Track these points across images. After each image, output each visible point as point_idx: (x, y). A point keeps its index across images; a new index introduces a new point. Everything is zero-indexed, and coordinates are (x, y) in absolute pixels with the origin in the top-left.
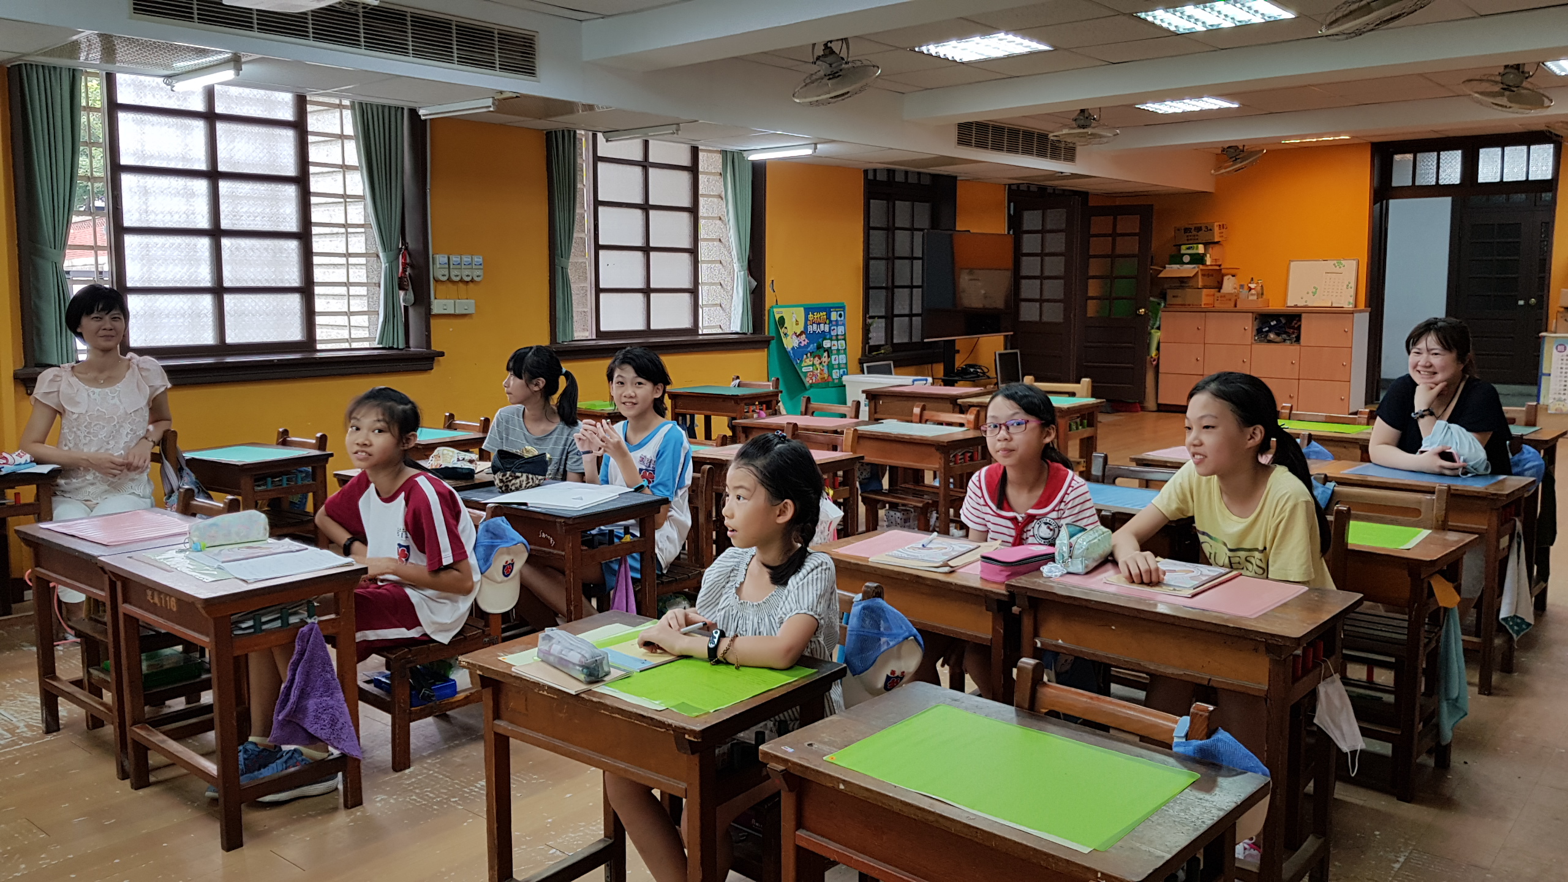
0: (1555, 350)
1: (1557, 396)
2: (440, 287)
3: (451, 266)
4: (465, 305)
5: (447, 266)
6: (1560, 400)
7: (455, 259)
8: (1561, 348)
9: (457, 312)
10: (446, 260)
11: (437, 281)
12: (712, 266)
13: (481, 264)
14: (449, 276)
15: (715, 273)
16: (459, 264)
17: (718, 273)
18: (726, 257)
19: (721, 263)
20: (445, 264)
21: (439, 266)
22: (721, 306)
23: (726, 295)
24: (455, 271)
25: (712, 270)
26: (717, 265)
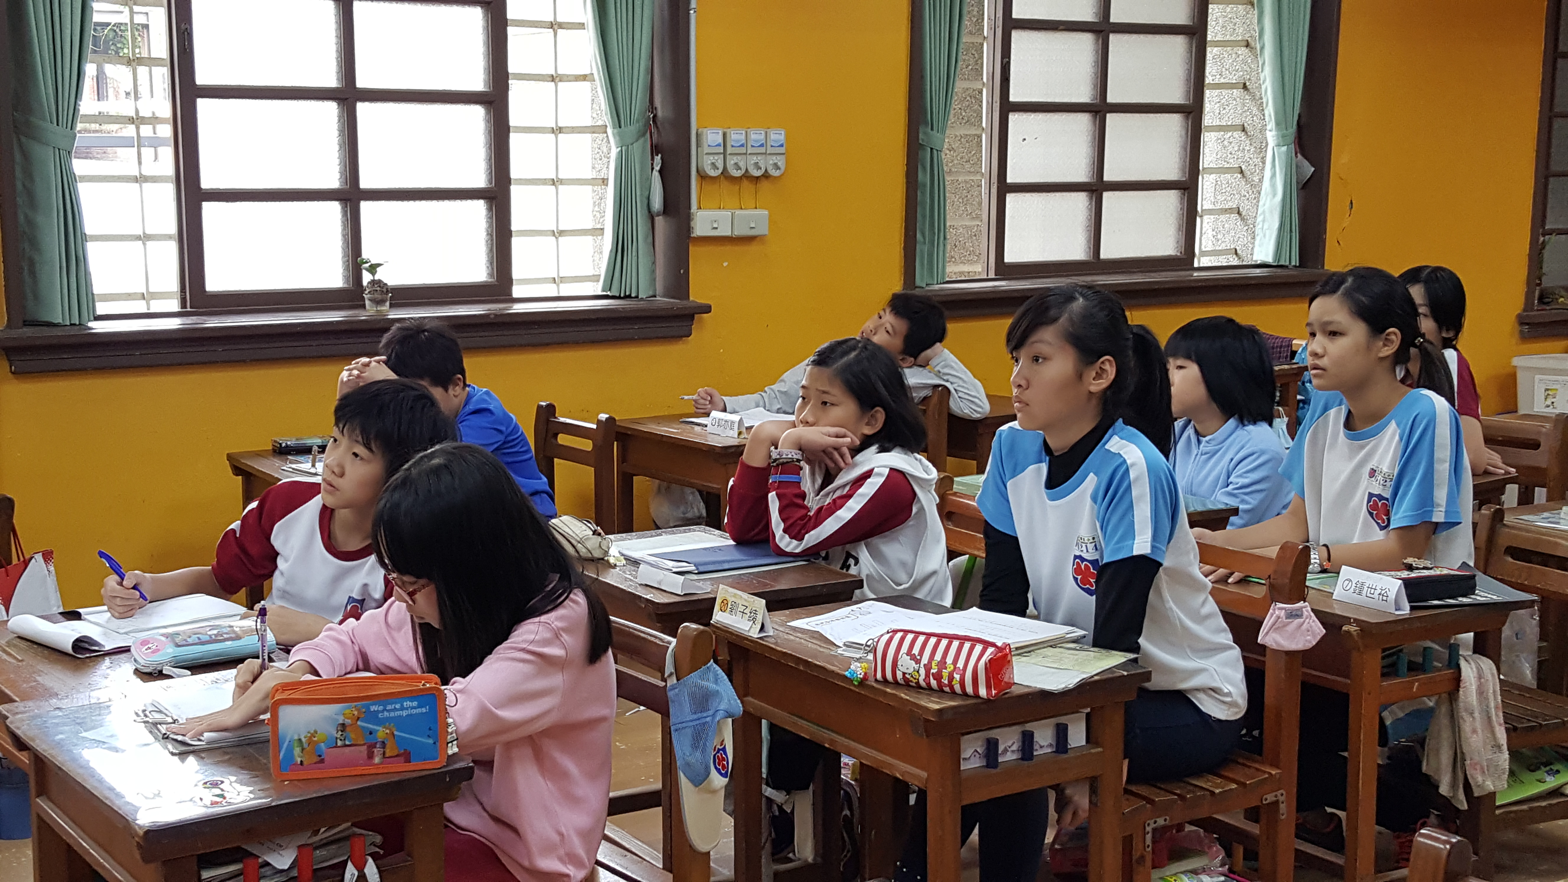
2: (708, 188)
3: (729, 150)
4: (752, 220)
5: (721, 149)
7: (736, 136)
9: (739, 234)
10: (719, 139)
11: (703, 177)
12: (1227, 136)
13: (782, 146)
14: (725, 168)
15: (1230, 149)
16: (742, 146)
17: (1236, 149)
18: (1255, 118)
19: (1244, 130)
20: (719, 145)
21: (706, 150)
22: (1239, 213)
23: (1250, 192)
24: (735, 159)
25: (1226, 143)
26: (1236, 134)
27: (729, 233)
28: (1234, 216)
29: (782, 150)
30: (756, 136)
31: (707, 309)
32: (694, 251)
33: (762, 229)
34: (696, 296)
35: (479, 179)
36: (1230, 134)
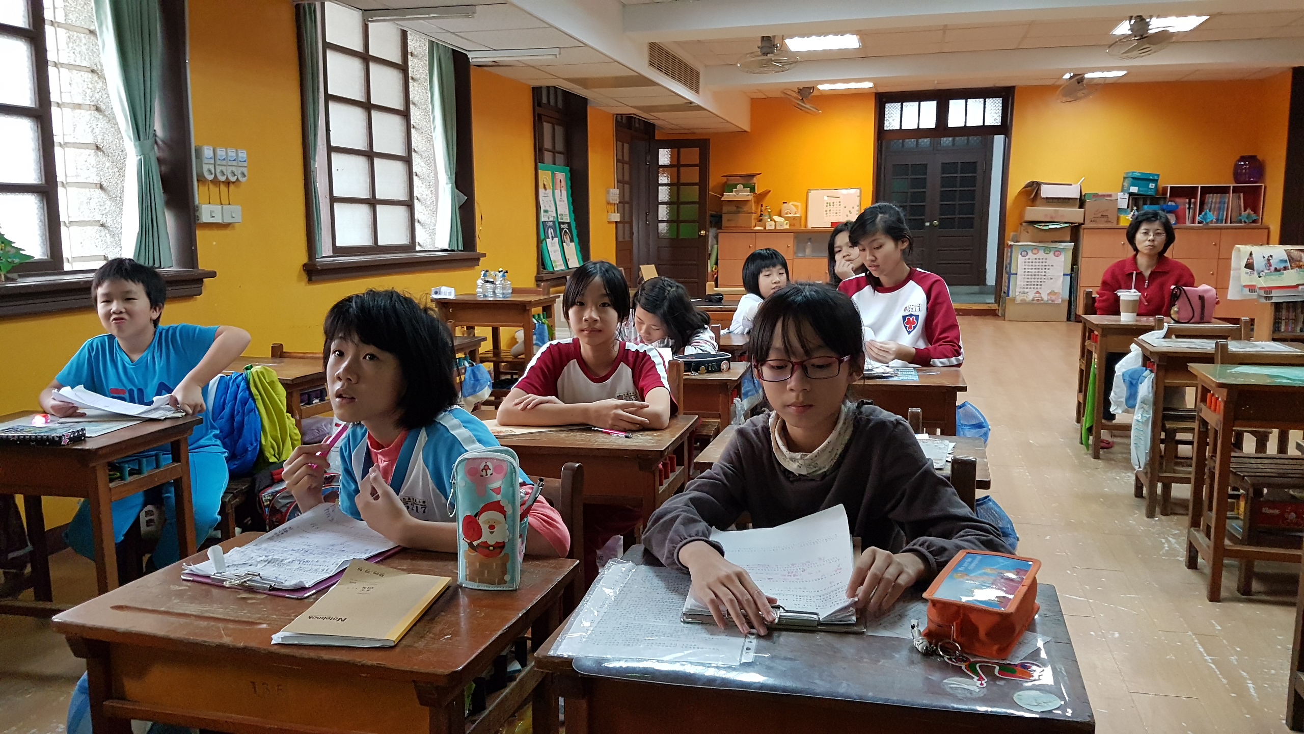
0: (1020, 256)
1: (1022, 290)
2: (203, 189)
3: (218, 162)
4: (233, 213)
5: (212, 161)
6: (1024, 293)
7: (221, 153)
8: (1024, 253)
9: (226, 221)
10: (212, 155)
11: (201, 179)
13: (245, 161)
14: (215, 175)
16: (224, 159)
20: (211, 158)
21: (203, 160)
22: (419, 222)
27: (220, 221)
29: (245, 164)
30: (232, 153)
31: (213, 275)
32: (199, 234)
33: (238, 218)
34: (203, 265)
35: (32, 177)
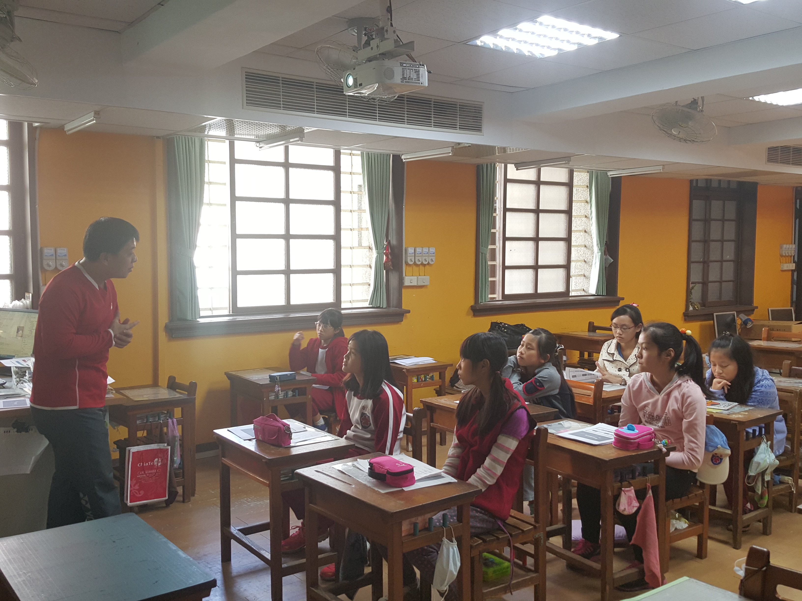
2: (409, 269)
3: (417, 255)
4: (424, 280)
5: (414, 255)
7: (419, 250)
9: (419, 284)
10: (413, 251)
11: (407, 264)
12: (579, 249)
13: (434, 253)
14: (415, 261)
15: (580, 253)
16: (421, 253)
17: (583, 253)
18: (589, 242)
19: (585, 246)
21: (409, 255)
22: (584, 276)
23: (589, 269)
24: (418, 258)
25: (579, 251)
26: (582, 248)
27: (416, 285)
28: (583, 277)
29: (434, 255)
30: (426, 250)
31: (409, 312)
32: (404, 291)
33: (427, 283)
35: (331, 266)
36: (580, 248)
